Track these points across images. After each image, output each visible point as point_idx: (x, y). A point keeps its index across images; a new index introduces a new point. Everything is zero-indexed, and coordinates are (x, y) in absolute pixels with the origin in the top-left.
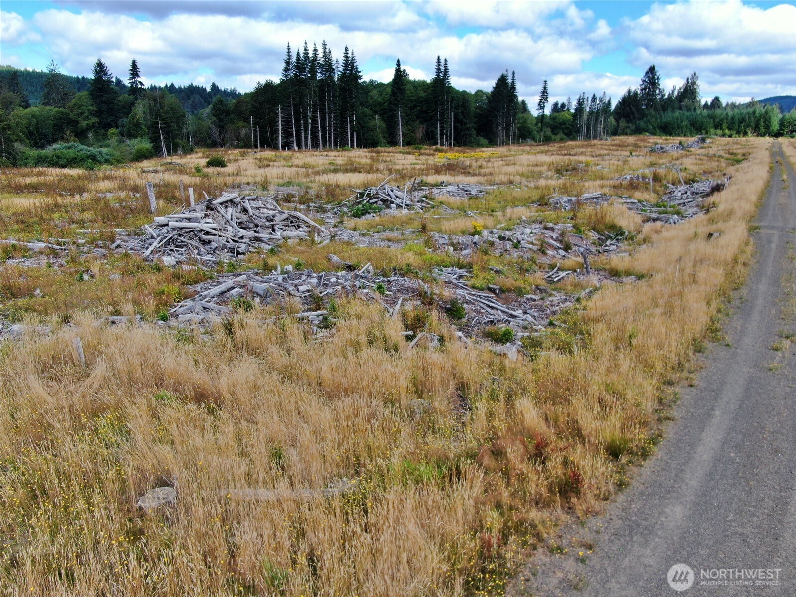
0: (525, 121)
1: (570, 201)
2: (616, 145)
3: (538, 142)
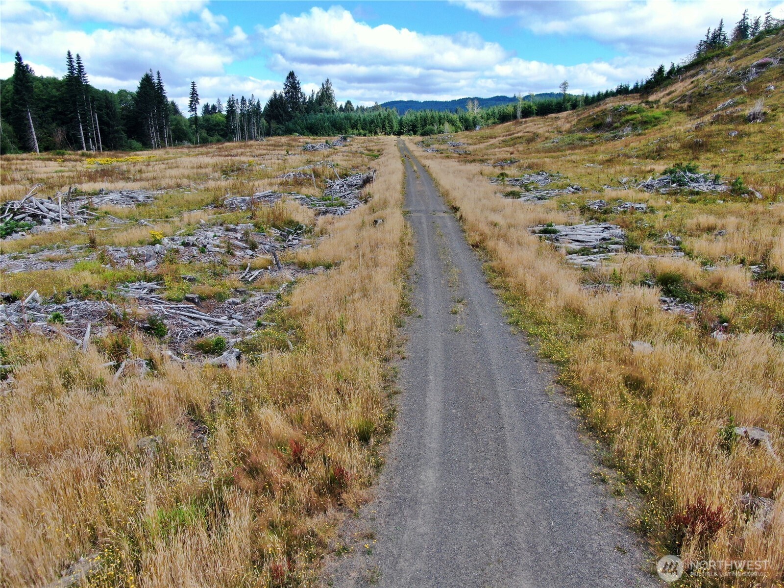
0: (178, 123)
1: (244, 201)
2: (272, 145)
3: (195, 144)
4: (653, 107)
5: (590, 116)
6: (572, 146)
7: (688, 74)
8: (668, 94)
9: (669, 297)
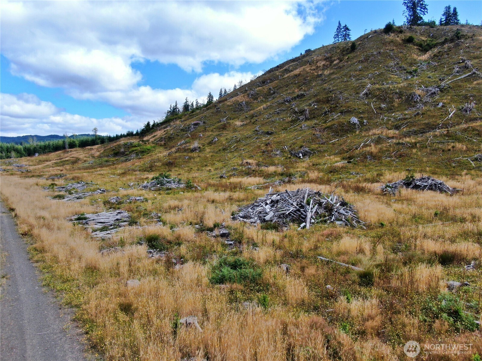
4: (146, 144)
5: (111, 148)
6: (101, 166)
7: (162, 127)
8: (153, 137)
9: (153, 249)
